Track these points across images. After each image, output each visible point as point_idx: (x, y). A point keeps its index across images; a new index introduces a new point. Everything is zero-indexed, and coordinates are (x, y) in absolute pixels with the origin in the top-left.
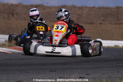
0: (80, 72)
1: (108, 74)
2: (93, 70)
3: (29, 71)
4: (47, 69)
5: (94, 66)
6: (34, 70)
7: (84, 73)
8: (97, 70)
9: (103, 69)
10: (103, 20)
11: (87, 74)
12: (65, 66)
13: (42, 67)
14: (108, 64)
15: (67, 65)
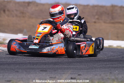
0: (72, 72)
1: (100, 75)
2: (86, 71)
3: (19, 71)
4: (38, 68)
5: (86, 66)
6: (24, 70)
7: (76, 73)
8: (89, 71)
9: (95, 70)
10: (98, 19)
11: (79, 75)
12: (57, 66)
13: (32, 67)
14: (100, 65)
15: (58, 65)
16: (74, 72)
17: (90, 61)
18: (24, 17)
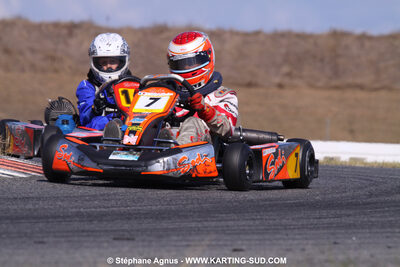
1: (303, 250)
2: (256, 237)
3: (45, 239)
4: (106, 231)
5: (257, 222)
6: (63, 237)
7: (226, 245)
8: (267, 236)
9: (287, 235)
10: (289, 75)
11: (235, 250)
12: (165, 224)
13: (87, 227)
14: (302, 218)
15: (170, 219)
16: (221, 243)
17: (270, 206)
18: (56, 71)
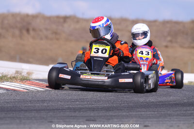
1: (178, 126)
2: (155, 120)
3: (53, 120)
4: (82, 116)
5: (156, 113)
6: (62, 119)
7: (141, 124)
8: (160, 119)
9: (170, 119)
11: (145, 126)
12: (111, 113)
13: (73, 114)
14: (177, 111)
15: (113, 111)
16: (138, 122)
17: (162, 105)
